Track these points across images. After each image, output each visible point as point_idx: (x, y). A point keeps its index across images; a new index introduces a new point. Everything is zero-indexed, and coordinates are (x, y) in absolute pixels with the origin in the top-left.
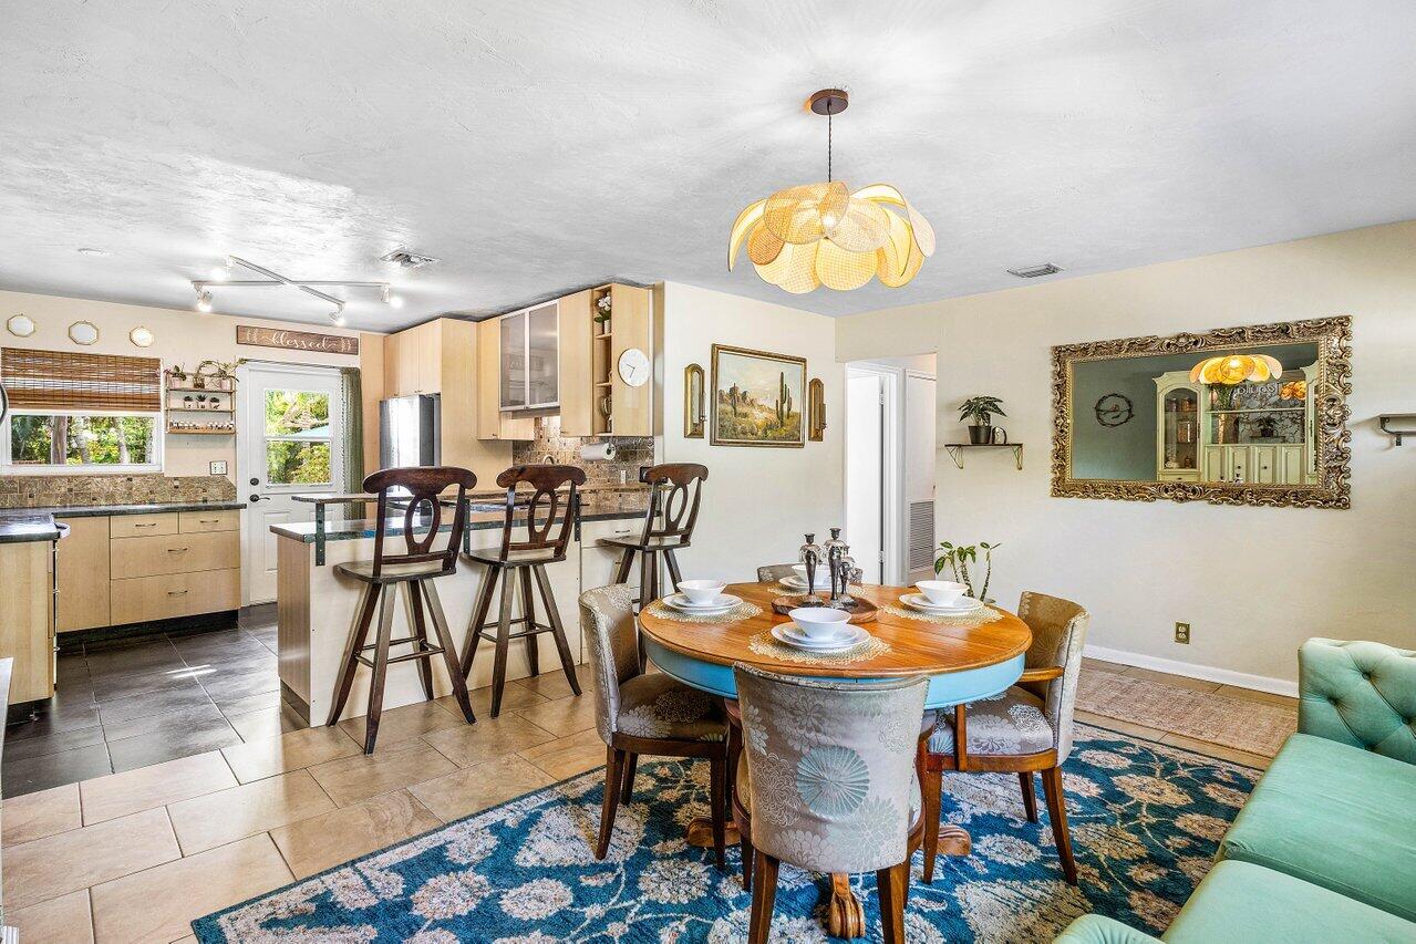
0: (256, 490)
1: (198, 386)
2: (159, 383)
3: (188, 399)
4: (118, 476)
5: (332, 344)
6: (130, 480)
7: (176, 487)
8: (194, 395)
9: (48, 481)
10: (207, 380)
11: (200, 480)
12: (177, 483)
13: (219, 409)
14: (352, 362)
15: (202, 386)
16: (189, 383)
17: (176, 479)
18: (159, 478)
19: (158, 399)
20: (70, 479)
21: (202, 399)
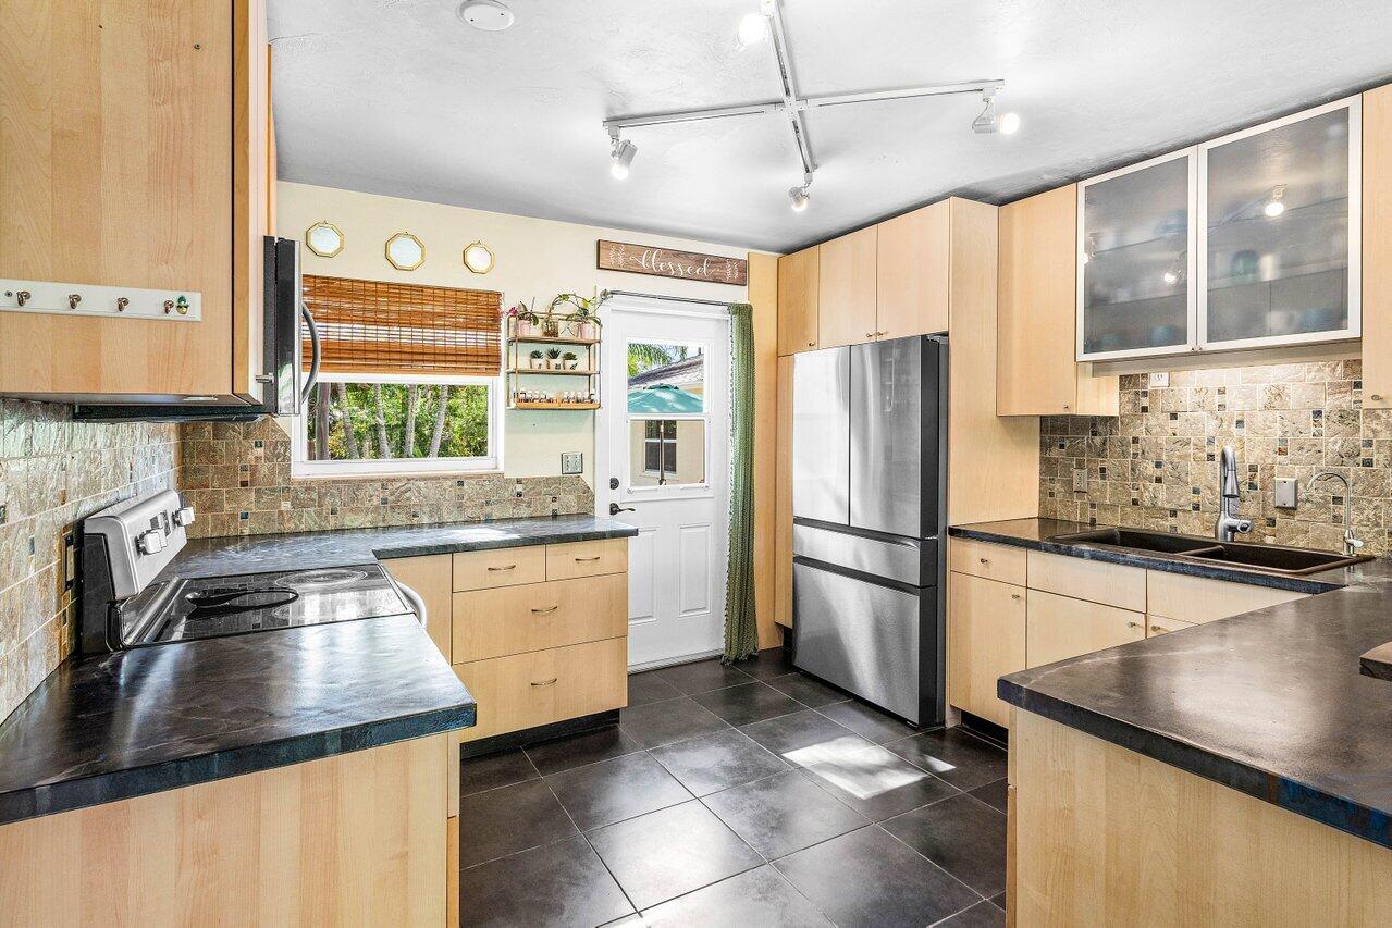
0: (616, 496)
1: (552, 333)
2: (499, 330)
3: (536, 355)
4: (446, 478)
5: (714, 269)
6: (461, 483)
7: (519, 494)
8: (543, 349)
9: (356, 485)
10: (562, 326)
11: (548, 481)
12: (520, 488)
13: (577, 369)
14: (738, 295)
15: (555, 334)
16: (536, 331)
17: (519, 481)
18: (497, 480)
19: (498, 356)
20: (385, 483)
21: (554, 355)
